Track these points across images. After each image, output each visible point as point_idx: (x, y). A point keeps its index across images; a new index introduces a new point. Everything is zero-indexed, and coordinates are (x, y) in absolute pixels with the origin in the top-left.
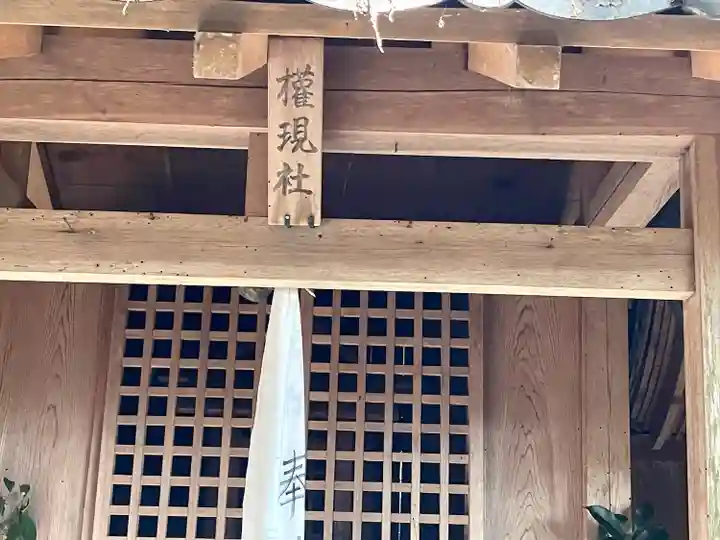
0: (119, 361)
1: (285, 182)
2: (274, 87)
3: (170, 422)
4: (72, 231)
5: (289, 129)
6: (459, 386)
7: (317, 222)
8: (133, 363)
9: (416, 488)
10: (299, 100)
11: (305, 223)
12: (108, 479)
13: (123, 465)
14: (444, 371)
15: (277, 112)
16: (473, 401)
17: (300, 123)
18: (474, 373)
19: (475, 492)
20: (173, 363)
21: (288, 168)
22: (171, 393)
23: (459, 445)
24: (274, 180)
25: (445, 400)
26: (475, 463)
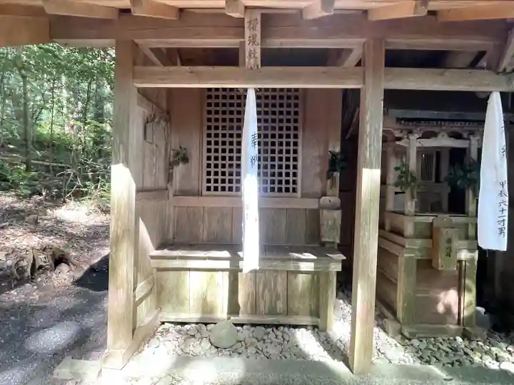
0: (206, 116)
1: (250, 55)
2: (246, 25)
3: (220, 132)
4: (192, 72)
5: (251, 38)
6: (296, 121)
7: (260, 67)
8: (210, 116)
9: (284, 148)
10: (254, 29)
11: (256, 67)
12: (205, 147)
13: (209, 143)
14: (292, 117)
15: (247, 33)
16: (299, 125)
17: (254, 37)
18: (300, 117)
19: (300, 148)
20: (220, 116)
21: (251, 51)
22: (220, 124)
23: (296, 136)
24: (247, 54)
25: (292, 125)
26: (300, 141)
